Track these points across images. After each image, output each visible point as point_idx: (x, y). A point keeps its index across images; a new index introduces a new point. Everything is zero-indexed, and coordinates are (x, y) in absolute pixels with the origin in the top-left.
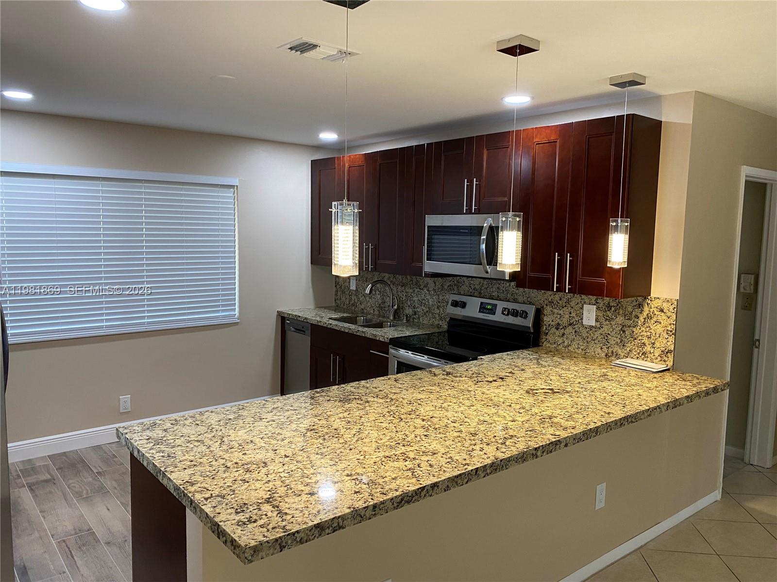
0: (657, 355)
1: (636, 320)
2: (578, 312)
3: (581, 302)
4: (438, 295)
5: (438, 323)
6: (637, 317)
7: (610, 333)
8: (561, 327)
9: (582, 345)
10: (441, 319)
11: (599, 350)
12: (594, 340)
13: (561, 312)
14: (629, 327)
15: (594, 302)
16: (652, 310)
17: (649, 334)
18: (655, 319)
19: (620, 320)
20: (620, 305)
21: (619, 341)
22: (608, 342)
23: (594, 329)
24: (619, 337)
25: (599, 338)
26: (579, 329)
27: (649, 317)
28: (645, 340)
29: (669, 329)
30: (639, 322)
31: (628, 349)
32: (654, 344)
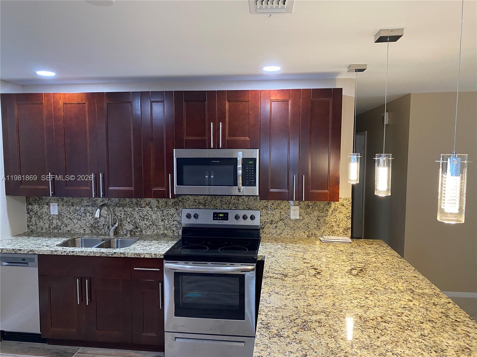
0: (341, 231)
1: (327, 212)
2: (286, 211)
3: (288, 204)
4: (162, 211)
5: (163, 232)
6: (327, 210)
7: (309, 222)
8: (274, 223)
9: (291, 232)
10: (166, 229)
11: (303, 234)
12: (299, 228)
13: (274, 213)
14: (322, 217)
15: (298, 204)
16: (336, 206)
17: (335, 220)
18: (339, 211)
19: (316, 213)
20: (315, 204)
21: (316, 226)
22: (309, 228)
23: (298, 221)
24: (316, 224)
25: (302, 226)
26: (288, 222)
27: (335, 210)
28: (334, 224)
29: (348, 215)
30: (329, 213)
31: (322, 231)
32: (339, 225)
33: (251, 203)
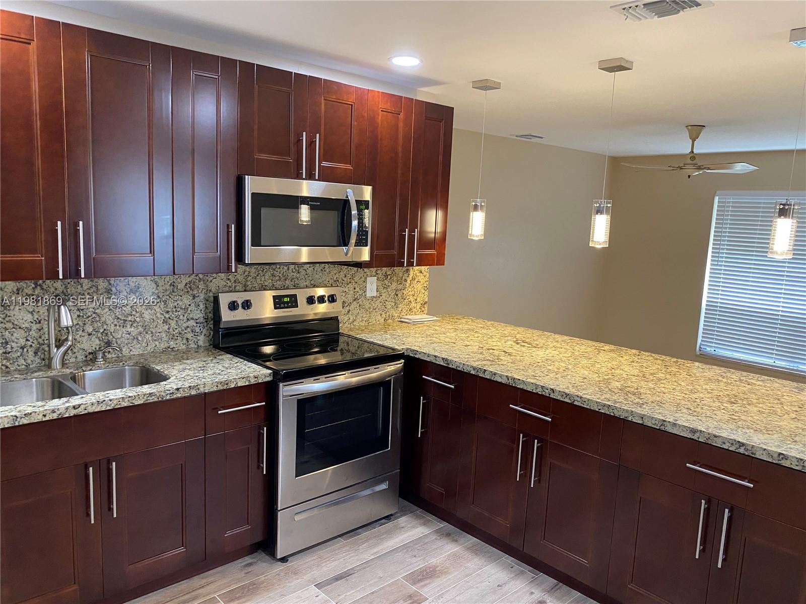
0: (418, 308)
1: (405, 283)
2: (361, 286)
3: (364, 275)
6: (406, 280)
7: (387, 299)
8: (347, 304)
9: (366, 317)
11: (379, 317)
12: (375, 309)
13: (346, 290)
14: (400, 290)
15: (374, 274)
16: (415, 273)
17: (413, 292)
18: (417, 280)
19: (394, 286)
20: (394, 273)
21: (393, 304)
22: (386, 308)
23: (375, 299)
24: (394, 301)
25: (379, 305)
26: (363, 302)
27: (413, 279)
28: (412, 299)
29: (425, 285)
30: (407, 284)
31: (400, 309)
32: (416, 300)
33: (317, 276)
